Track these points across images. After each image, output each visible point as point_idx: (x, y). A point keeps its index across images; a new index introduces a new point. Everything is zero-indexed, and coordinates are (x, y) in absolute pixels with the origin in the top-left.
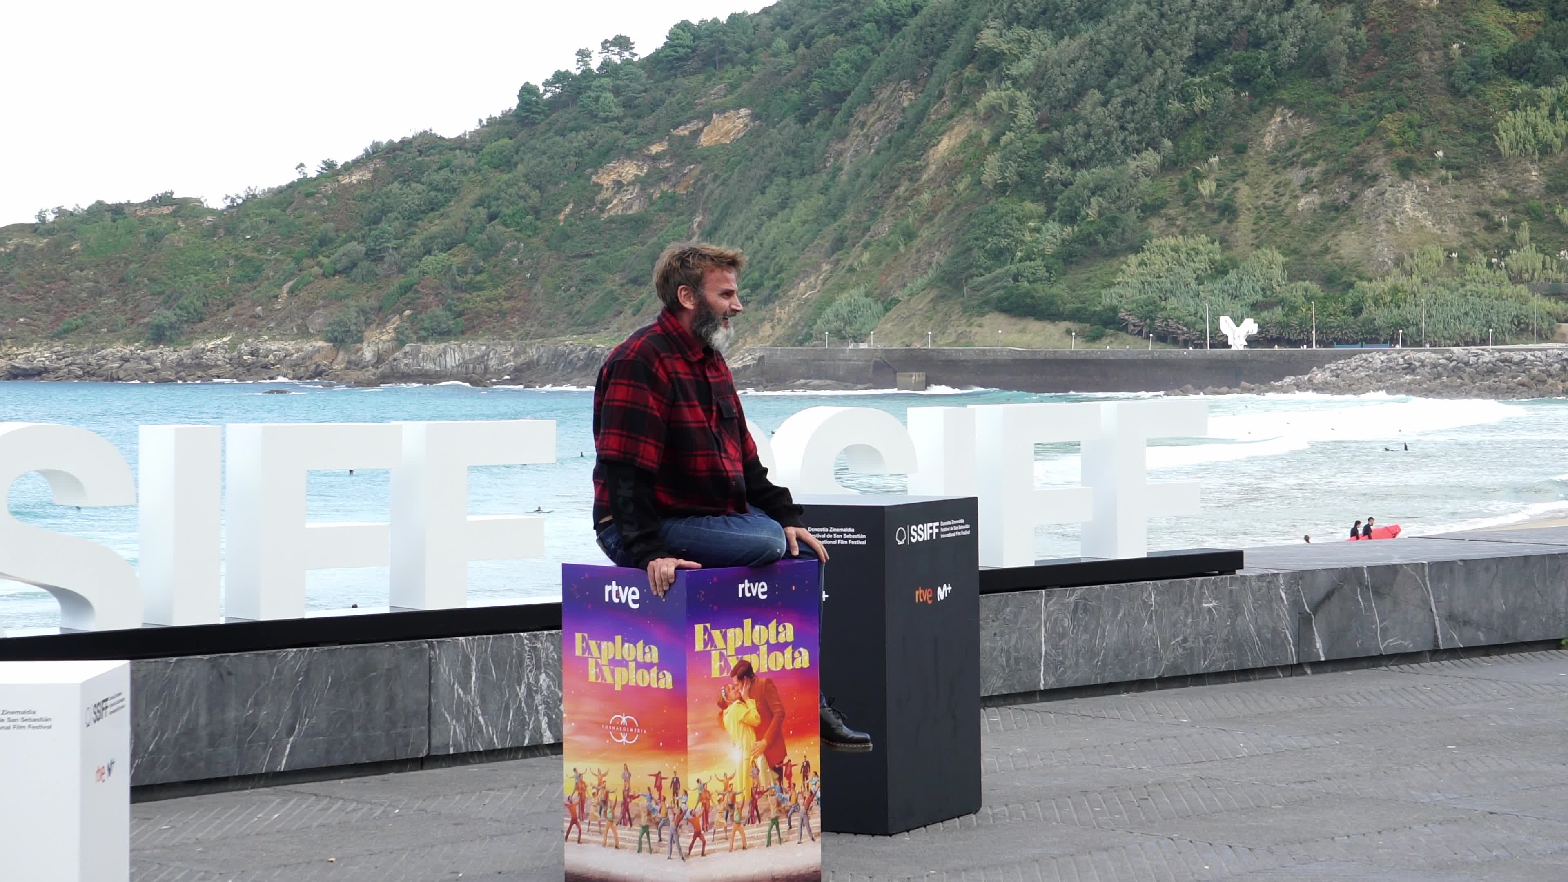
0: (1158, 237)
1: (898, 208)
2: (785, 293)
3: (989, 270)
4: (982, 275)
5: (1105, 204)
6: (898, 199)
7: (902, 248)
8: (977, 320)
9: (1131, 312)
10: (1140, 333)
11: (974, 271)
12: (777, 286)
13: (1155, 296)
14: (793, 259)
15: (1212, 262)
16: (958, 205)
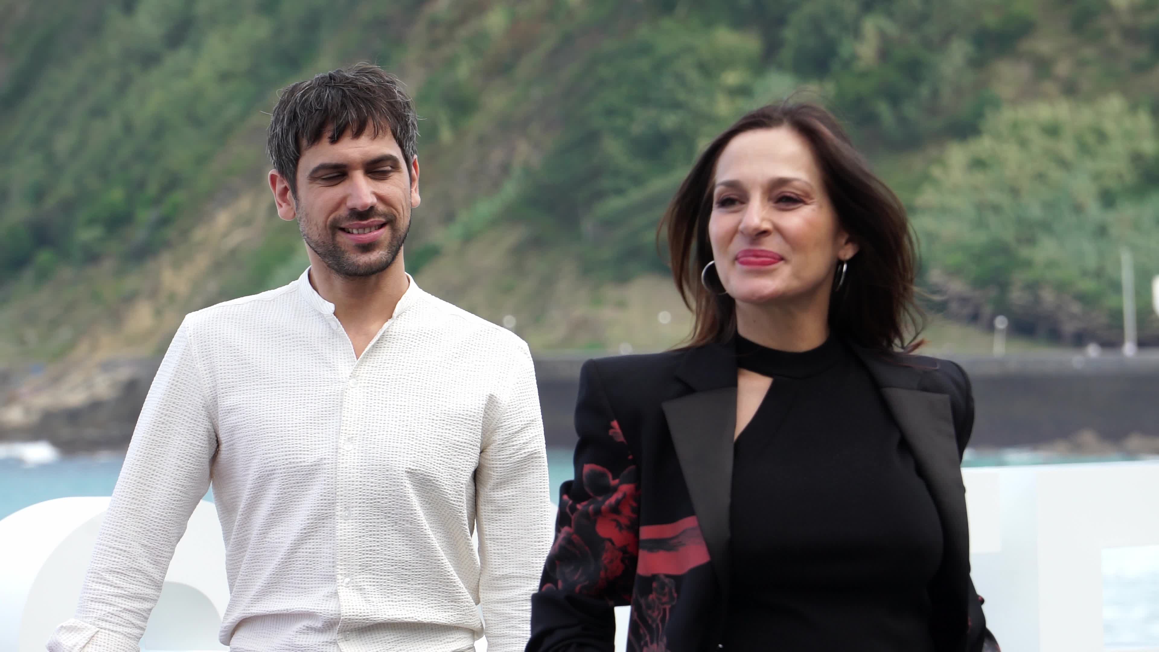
0: (1015, 102)
1: (435, 44)
2: (185, 234)
3: (637, 180)
4: (619, 192)
5: (892, 29)
6: (434, 24)
7: (446, 135)
8: (611, 292)
9: (955, 272)
10: (974, 318)
11: (606, 183)
12: (164, 221)
13: (1008, 235)
14: (201, 160)
15: (1137, 158)
16: (568, 39)
